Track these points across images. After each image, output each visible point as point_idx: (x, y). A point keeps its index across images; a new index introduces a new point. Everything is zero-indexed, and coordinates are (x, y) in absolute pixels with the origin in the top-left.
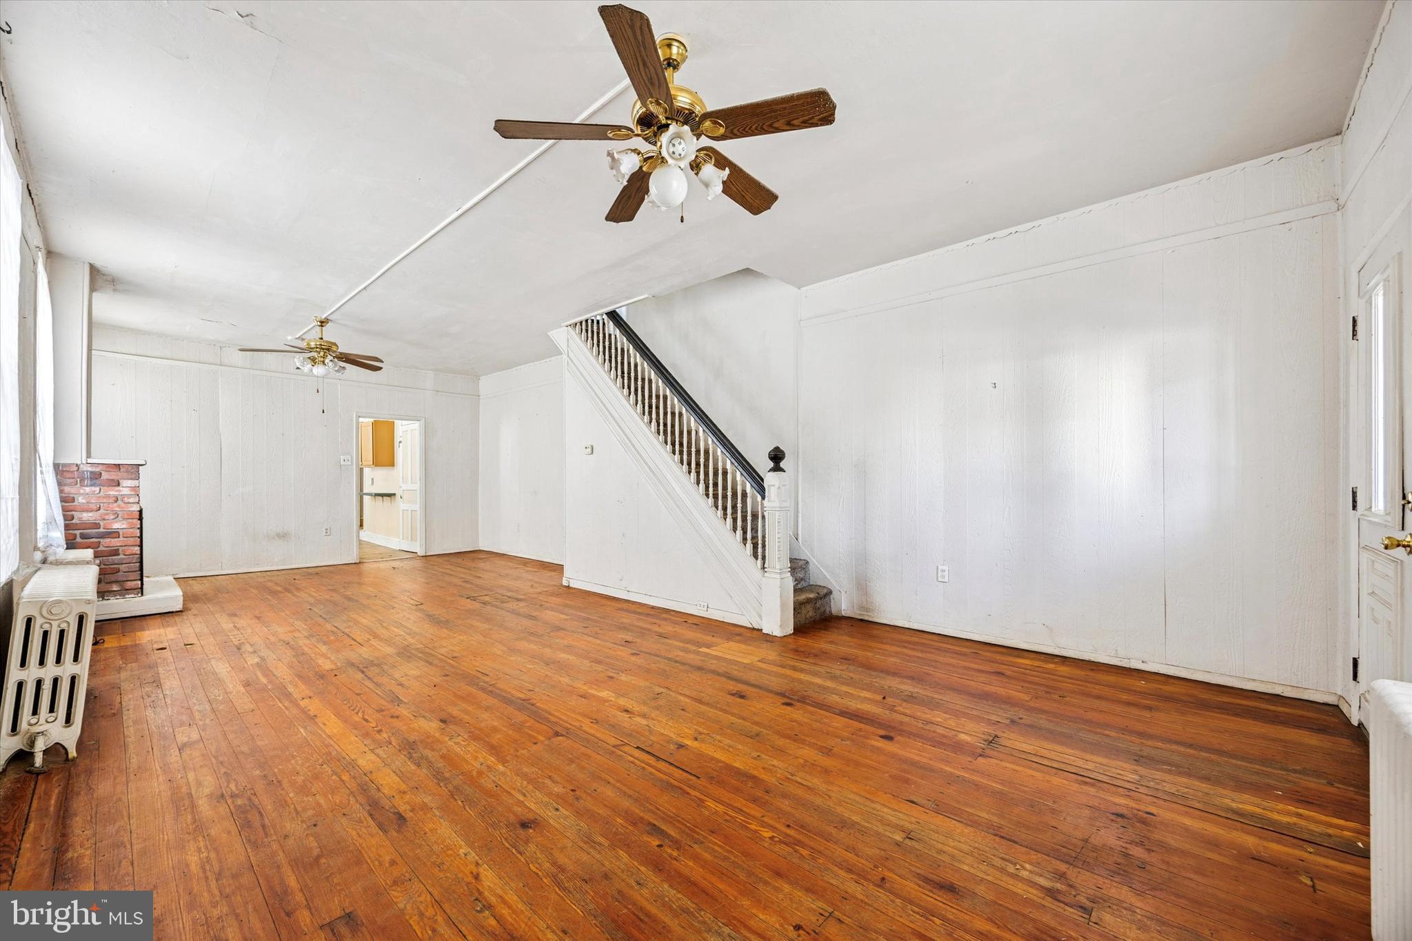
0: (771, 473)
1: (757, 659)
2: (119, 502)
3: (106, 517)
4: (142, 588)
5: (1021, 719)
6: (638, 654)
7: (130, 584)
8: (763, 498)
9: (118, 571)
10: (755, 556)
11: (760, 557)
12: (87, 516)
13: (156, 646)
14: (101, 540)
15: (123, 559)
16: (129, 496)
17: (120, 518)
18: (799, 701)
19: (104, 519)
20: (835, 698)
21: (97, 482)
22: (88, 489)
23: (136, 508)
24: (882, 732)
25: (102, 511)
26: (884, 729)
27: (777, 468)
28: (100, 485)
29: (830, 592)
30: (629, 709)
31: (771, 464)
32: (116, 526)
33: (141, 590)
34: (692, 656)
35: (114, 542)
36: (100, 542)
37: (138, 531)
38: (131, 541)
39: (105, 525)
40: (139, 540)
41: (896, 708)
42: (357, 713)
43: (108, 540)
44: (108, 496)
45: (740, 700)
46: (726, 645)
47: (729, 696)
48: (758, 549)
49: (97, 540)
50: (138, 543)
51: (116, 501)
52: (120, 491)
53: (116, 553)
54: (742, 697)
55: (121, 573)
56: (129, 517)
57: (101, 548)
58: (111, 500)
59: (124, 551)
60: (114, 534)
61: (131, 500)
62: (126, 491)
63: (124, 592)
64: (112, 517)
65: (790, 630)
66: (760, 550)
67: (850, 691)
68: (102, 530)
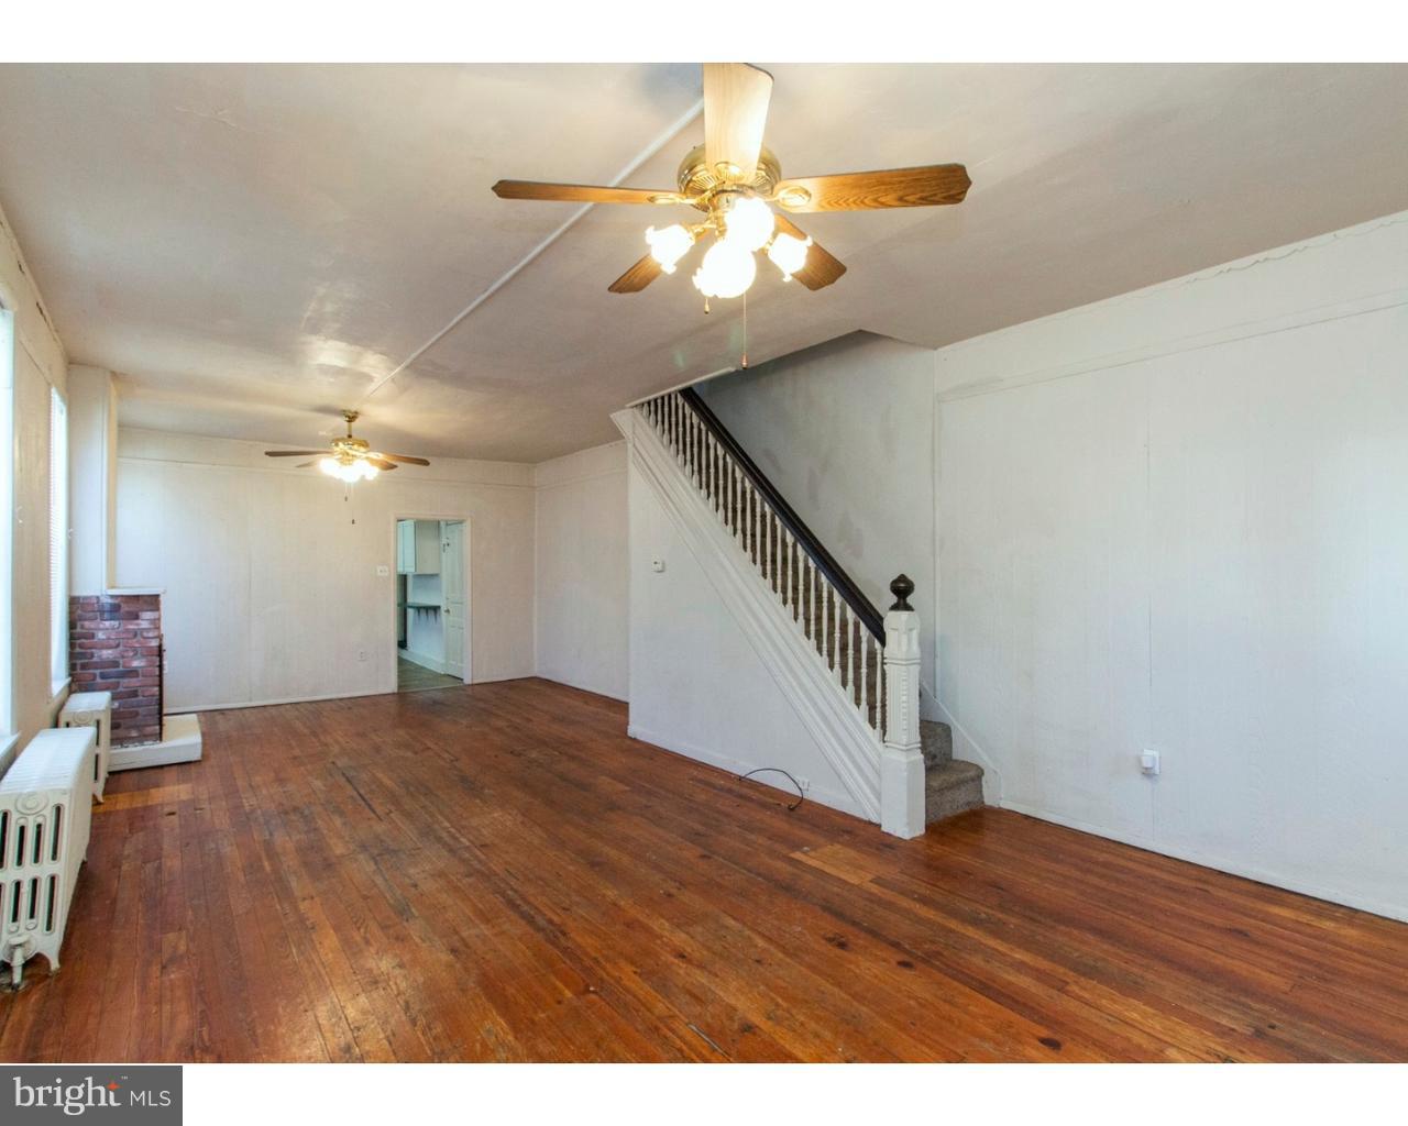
0: (893, 613)
1: (870, 877)
2: (139, 637)
3: (126, 654)
4: (161, 733)
5: (1273, 1027)
6: (709, 858)
7: (149, 730)
8: (883, 643)
9: (137, 714)
10: (872, 721)
11: (878, 725)
12: (107, 654)
13: (167, 810)
14: (121, 680)
15: (142, 701)
16: (148, 630)
17: (139, 655)
18: (924, 960)
19: (123, 657)
20: (978, 960)
21: (117, 614)
22: (107, 624)
23: (154, 643)
24: (1045, 1033)
25: (121, 648)
26: (1047, 1027)
27: (902, 605)
28: (118, 619)
29: (980, 773)
30: (686, 954)
31: (894, 599)
32: (136, 664)
33: (160, 737)
34: (779, 864)
35: (133, 682)
36: (118, 683)
37: (157, 669)
38: (150, 681)
39: (124, 663)
40: (158, 678)
41: (1068, 988)
42: (359, 929)
43: (126, 680)
44: (127, 631)
45: (839, 952)
46: (829, 849)
47: (823, 942)
48: (877, 714)
49: (116, 680)
50: (157, 683)
51: (135, 635)
52: (137, 624)
53: (134, 694)
54: (842, 945)
55: (140, 717)
56: (148, 652)
57: (121, 689)
58: (131, 635)
59: (143, 691)
60: (133, 673)
61: (151, 635)
62: (144, 625)
63: (142, 739)
64: (131, 654)
65: (920, 830)
66: (878, 716)
67: (1000, 949)
68: (121, 669)
